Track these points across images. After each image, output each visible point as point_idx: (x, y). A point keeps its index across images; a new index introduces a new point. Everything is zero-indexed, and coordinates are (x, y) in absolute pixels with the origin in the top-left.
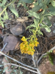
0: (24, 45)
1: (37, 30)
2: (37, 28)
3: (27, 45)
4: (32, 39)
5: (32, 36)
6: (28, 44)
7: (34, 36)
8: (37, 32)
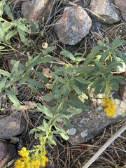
0: (23, 163)
1: (47, 136)
2: (47, 134)
3: (29, 164)
4: (37, 152)
5: (38, 146)
6: (30, 161)
7: (41, 147)
8: (47, 139)
